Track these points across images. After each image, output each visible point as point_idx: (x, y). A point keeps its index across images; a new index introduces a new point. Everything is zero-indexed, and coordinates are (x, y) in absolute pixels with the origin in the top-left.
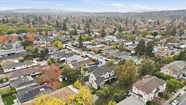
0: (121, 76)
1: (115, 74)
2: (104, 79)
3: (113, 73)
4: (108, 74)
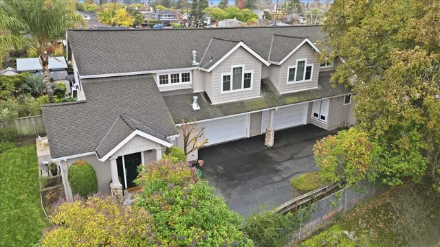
1: (325, 88)
2: (199, 108)
3: (308, 77)
4: (244, 72)
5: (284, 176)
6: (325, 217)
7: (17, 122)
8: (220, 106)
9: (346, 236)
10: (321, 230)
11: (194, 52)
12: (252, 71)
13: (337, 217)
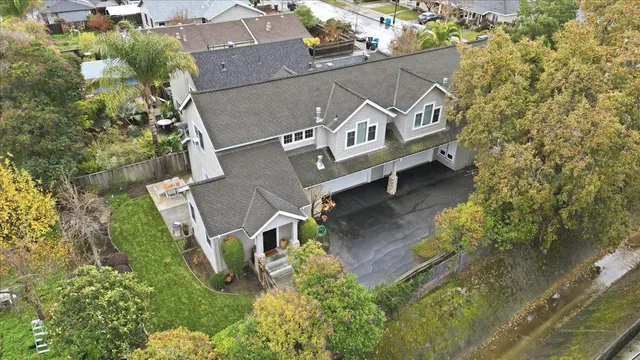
0: (526, 154)
1: (453, 128)
2: (323, 167)
3: (435, 119)
4: (369, 126)
5: (407, 232)
6: (442, 277)
7: (125, 170)
8: (344, 163)
9: (458, 292)
10: (437, 288)
11: (318, 109)
12: (377, 124)
13: (453, 275)
